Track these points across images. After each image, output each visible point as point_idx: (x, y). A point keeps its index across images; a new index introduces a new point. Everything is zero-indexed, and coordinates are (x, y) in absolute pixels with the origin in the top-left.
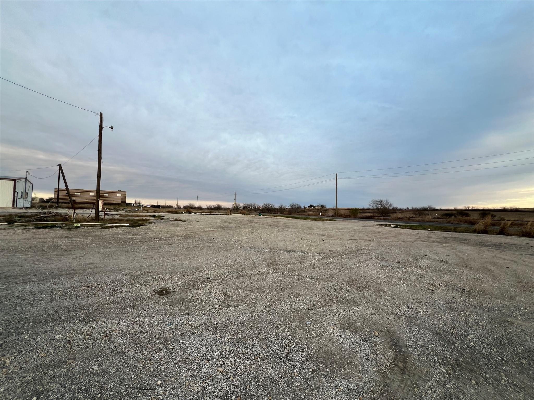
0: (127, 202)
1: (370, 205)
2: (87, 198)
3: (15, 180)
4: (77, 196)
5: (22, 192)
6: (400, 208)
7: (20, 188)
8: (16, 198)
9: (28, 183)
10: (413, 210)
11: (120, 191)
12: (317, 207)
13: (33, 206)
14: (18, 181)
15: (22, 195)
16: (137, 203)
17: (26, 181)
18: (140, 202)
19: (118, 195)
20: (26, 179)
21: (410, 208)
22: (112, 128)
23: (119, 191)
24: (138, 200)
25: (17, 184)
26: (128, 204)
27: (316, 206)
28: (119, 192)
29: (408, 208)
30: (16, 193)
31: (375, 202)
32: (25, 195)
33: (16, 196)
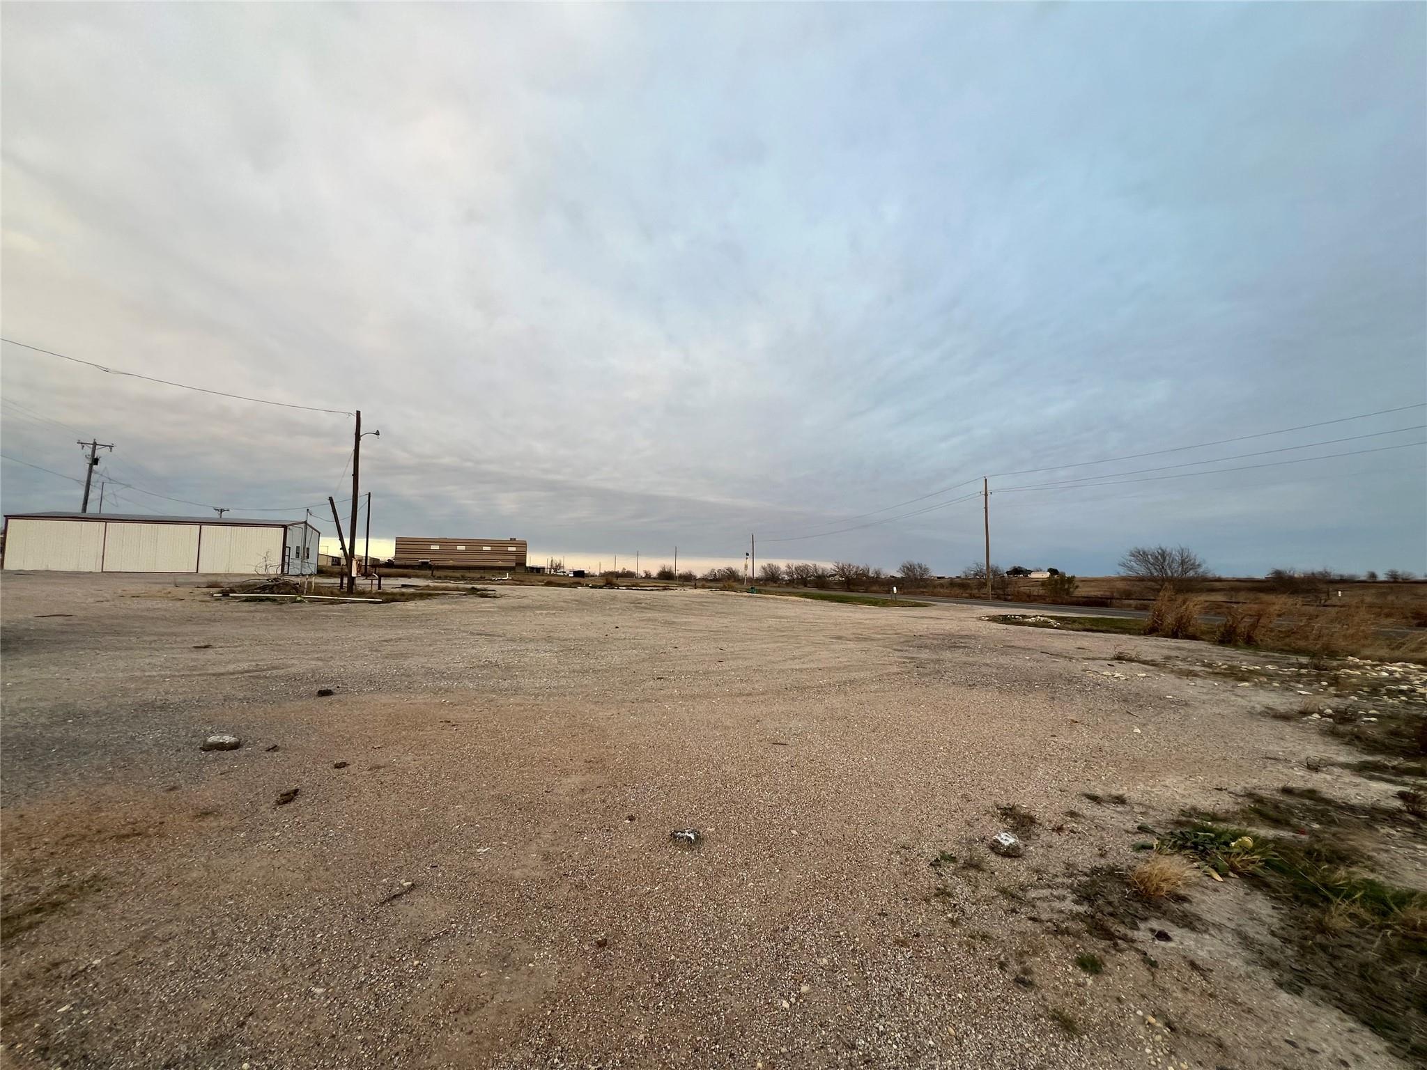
0: (528, 565)
1: (1124, 565)
2: (452, 557)
3: (285, 527)
4: (435, 552)
5: (298, 548)
6: (1341, 576)
7: (295, 540)
8: (287, 558)
9: (309, 530)
10: (1395, 582)
11: (515, 539)
12: (1033, 575)
13: (321, 572)
14: (291, 527)
15: (298, 553)
16: (554, 566)
17: (306, 528)
18: (560, 564)
19: (510, 549)
20: (306, 523)
21: (1382, 577)
22: (377, 433)
23: (511, 539)
24: (557, 559)
25: (289, 532)
26: (532, 569)
27: (1030, 572)
28: (513, 541)
29: (1373, 575)
30: (287, 549)
31: (1141, 556)
32: (304, 553)
33: (287, 553)
